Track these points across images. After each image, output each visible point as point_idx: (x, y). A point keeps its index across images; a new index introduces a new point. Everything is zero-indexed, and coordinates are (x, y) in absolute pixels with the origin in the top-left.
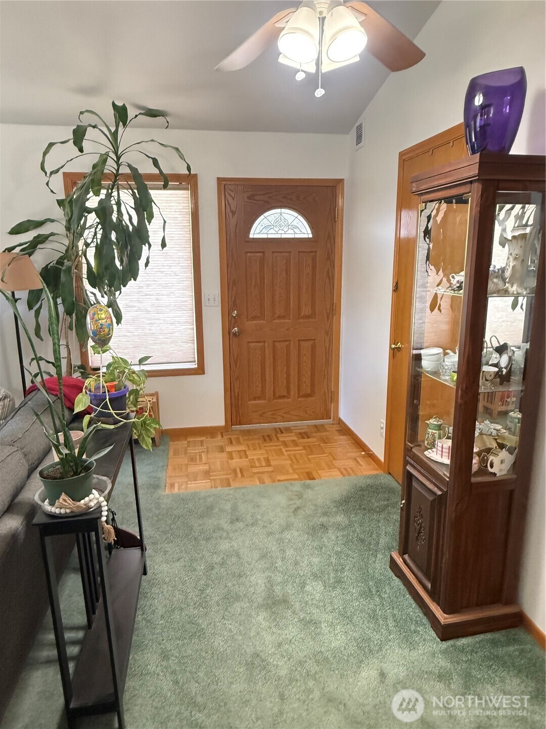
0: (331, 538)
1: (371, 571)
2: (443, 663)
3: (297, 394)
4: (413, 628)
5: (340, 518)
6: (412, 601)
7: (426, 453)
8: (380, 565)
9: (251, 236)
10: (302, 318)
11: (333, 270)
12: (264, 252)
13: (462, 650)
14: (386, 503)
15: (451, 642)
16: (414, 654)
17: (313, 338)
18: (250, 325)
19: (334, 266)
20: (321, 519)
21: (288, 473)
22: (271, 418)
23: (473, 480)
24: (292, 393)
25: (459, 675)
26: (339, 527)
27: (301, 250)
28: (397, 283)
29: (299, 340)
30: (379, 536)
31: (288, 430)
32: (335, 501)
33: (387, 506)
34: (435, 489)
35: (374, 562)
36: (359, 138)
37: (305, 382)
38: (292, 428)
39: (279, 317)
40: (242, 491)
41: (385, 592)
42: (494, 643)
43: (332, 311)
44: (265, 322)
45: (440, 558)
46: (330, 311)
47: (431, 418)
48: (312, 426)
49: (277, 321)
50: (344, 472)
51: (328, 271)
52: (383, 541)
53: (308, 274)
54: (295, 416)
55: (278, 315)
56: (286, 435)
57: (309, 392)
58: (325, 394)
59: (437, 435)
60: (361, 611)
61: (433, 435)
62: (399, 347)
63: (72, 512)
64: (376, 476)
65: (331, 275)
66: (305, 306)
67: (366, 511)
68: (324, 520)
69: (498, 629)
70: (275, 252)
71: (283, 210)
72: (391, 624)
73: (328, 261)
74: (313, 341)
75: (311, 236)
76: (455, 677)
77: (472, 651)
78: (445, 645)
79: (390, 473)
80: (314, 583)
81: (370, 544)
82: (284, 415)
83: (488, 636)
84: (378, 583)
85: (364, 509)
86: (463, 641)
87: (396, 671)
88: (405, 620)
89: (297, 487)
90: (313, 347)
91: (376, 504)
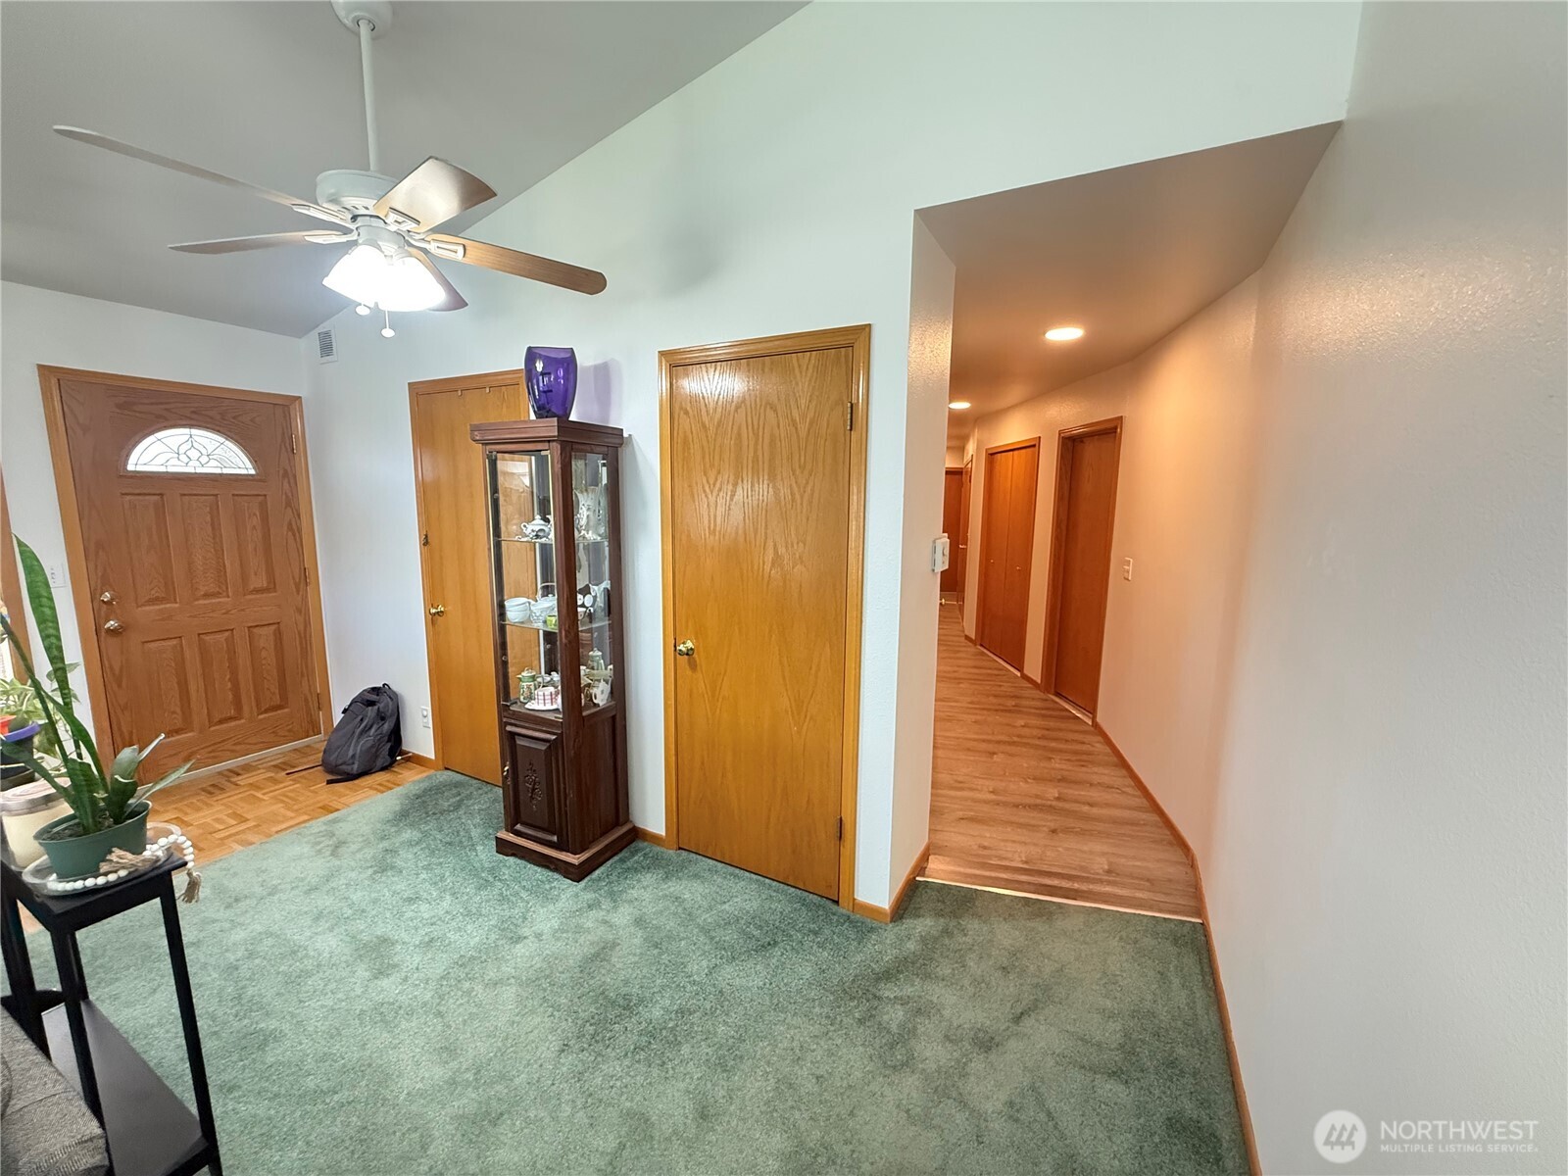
0: (406, 858)
1: (477, 865)
2: (589, 896)
3: (255, 709)
4: (547, 887)
5: (408, 834)
6: (536, 868)
7: (527, 706)
8: (486, 853)
9: (131, 467)
10: (251, 593)
11: (298, 522)
12: (161, 495)
13: (600, 879)
14: (458, 798)
15: (586, 880)
16: (560, 905)
17: (276, 621)
18: (146, 613)
19: (299, 516)
20: (381, 846)
21: (286, 819)
22: (207, 758)
23: (585, 714)
24: (246, 709)
25: (605, 897)
26: (410, 844)
27: (236, 493)
28: (426, 536)
29: (249, 627)
30: (467, 831)
31: (247, 768)
32: (388, 821)
33: (462, 800)
34: (548, 736)
35: (477, 855)
36: (326, 348)
37: (268, 689)
38: (254, 764)
39: (206, 596)
40: (217, 866)
41: (504, 874)
42: (622, 861)
43: (305, 578)
44: (177, 605)
45: (563, 801)
46: (300, 579)
47: (523, 671)
48: (290, 751)
49: (201, 602)
50: (379, 787)
51: (290, 524)
52: (475, 833)
53: (254, 527)
54: (255, 744)
55: (202, 593)
56: (246, 776)
57: (278, 703)
58: (306, 700)
59: (532, 687)
60: (487, 901)
61: (529, 687)
62: (442, 612)
63: (130, 873)
64: (429, 777)
65: (295, 527)
66: (256, 574)
67: (438, 815)
68: (385, 844)
69: (621, 851)
70: (185, 495)
71: (194, 431)
72: (524, 894)
73: (289, 508)
74: (276, 626)
75: (253, 472)
76: (602, 900)
77: (607, 875)
78: (583, 883)
79: (447, 769)
80: (413, 908)
81: (461, 842)
82: (234, 748)
83: (616, 858)
84: (492, 871)
85: (434, 814)
86: (597, 873)
87: (549, 926)
88: (538, 886)
89: (318, 825)
90: (278, 635)
91: (446, 804)
